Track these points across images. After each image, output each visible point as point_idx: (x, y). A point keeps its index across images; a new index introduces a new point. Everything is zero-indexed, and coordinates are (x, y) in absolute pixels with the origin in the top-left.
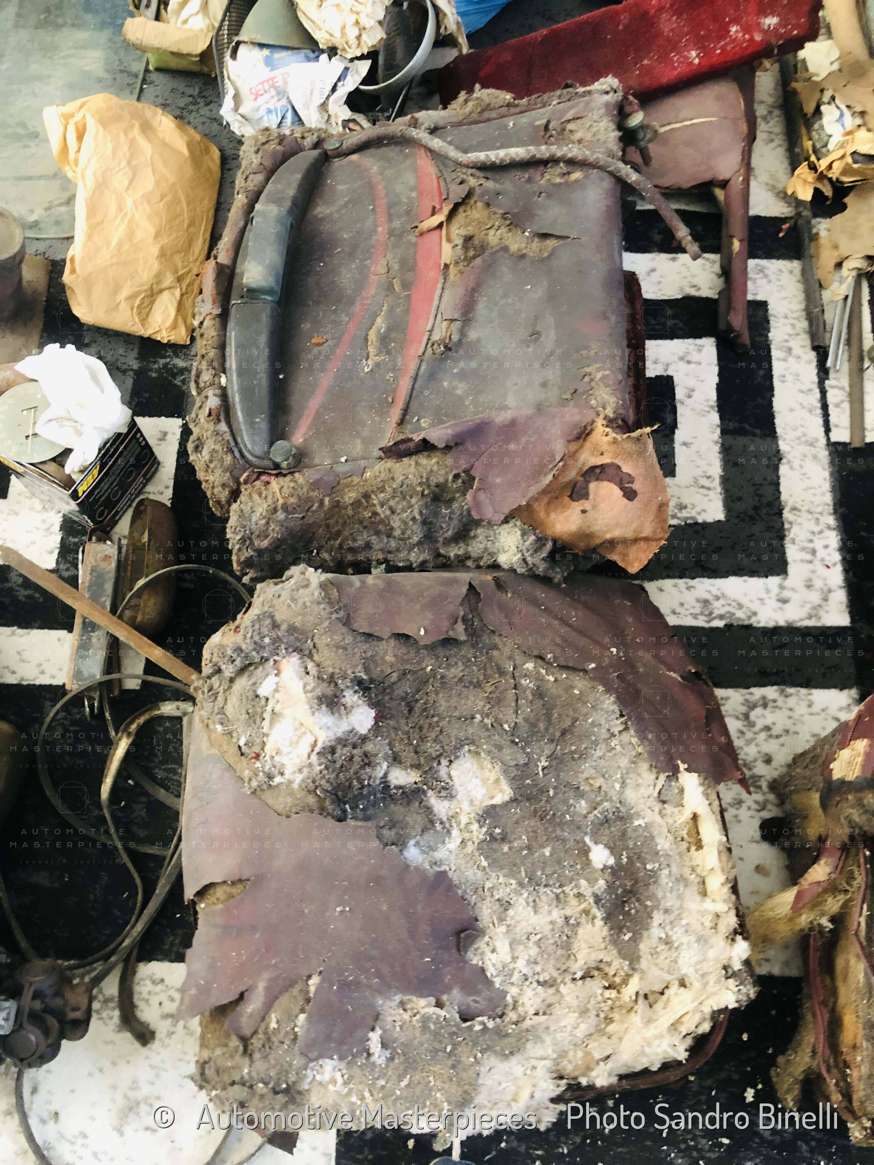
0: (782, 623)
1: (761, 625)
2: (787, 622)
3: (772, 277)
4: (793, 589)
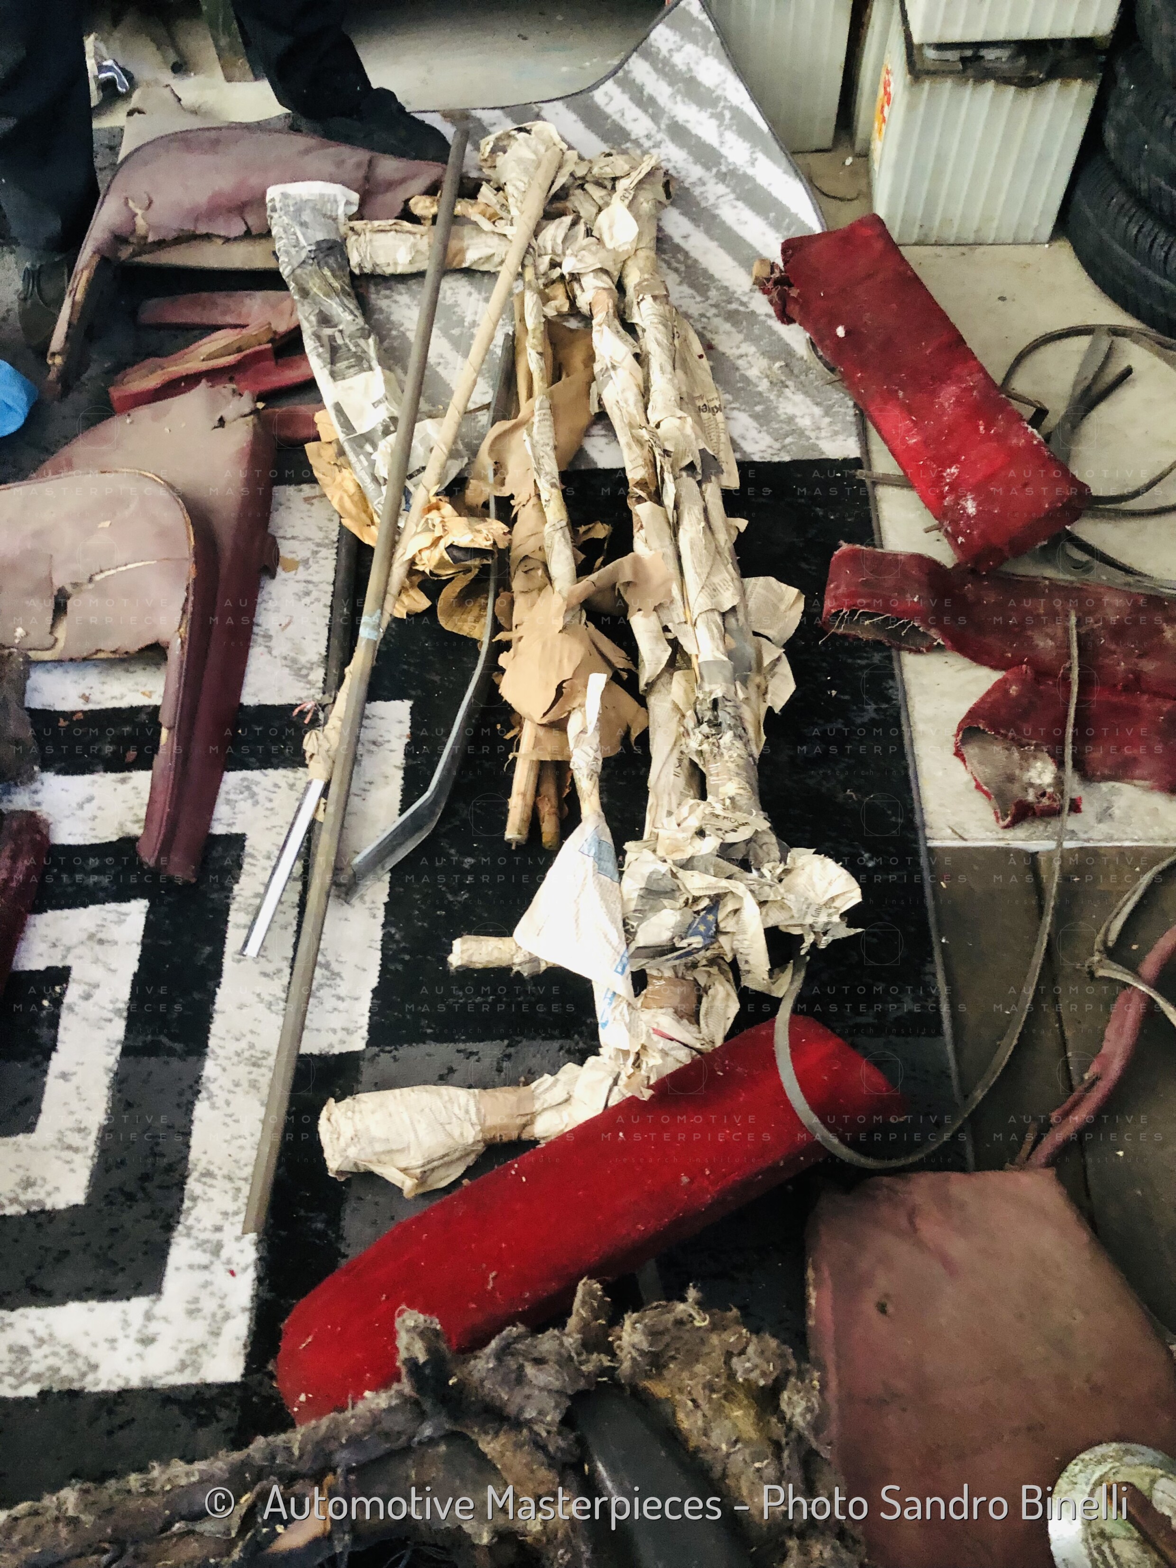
0: (135, 1383)
1: (102, 1387)
2: (144, 1379)
3: (261, 797)
4: (165, 1319)
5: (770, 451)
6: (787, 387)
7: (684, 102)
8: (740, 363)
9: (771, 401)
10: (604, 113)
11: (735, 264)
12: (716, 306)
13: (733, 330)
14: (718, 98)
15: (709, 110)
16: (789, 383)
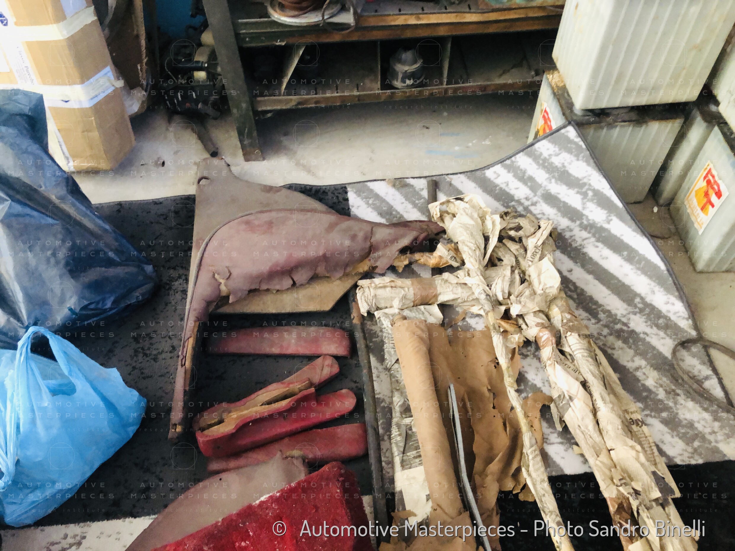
5: (686, 455)
6: (678, 395)
7: (556, 182)
8: (639, 374)
9: (671, 408)
10: (494, 183)
11: (610, 292)
12: (606, 326)
13: (625, 346)
14: (585, 184)
15: (576, 190)
16: (678, 391)
